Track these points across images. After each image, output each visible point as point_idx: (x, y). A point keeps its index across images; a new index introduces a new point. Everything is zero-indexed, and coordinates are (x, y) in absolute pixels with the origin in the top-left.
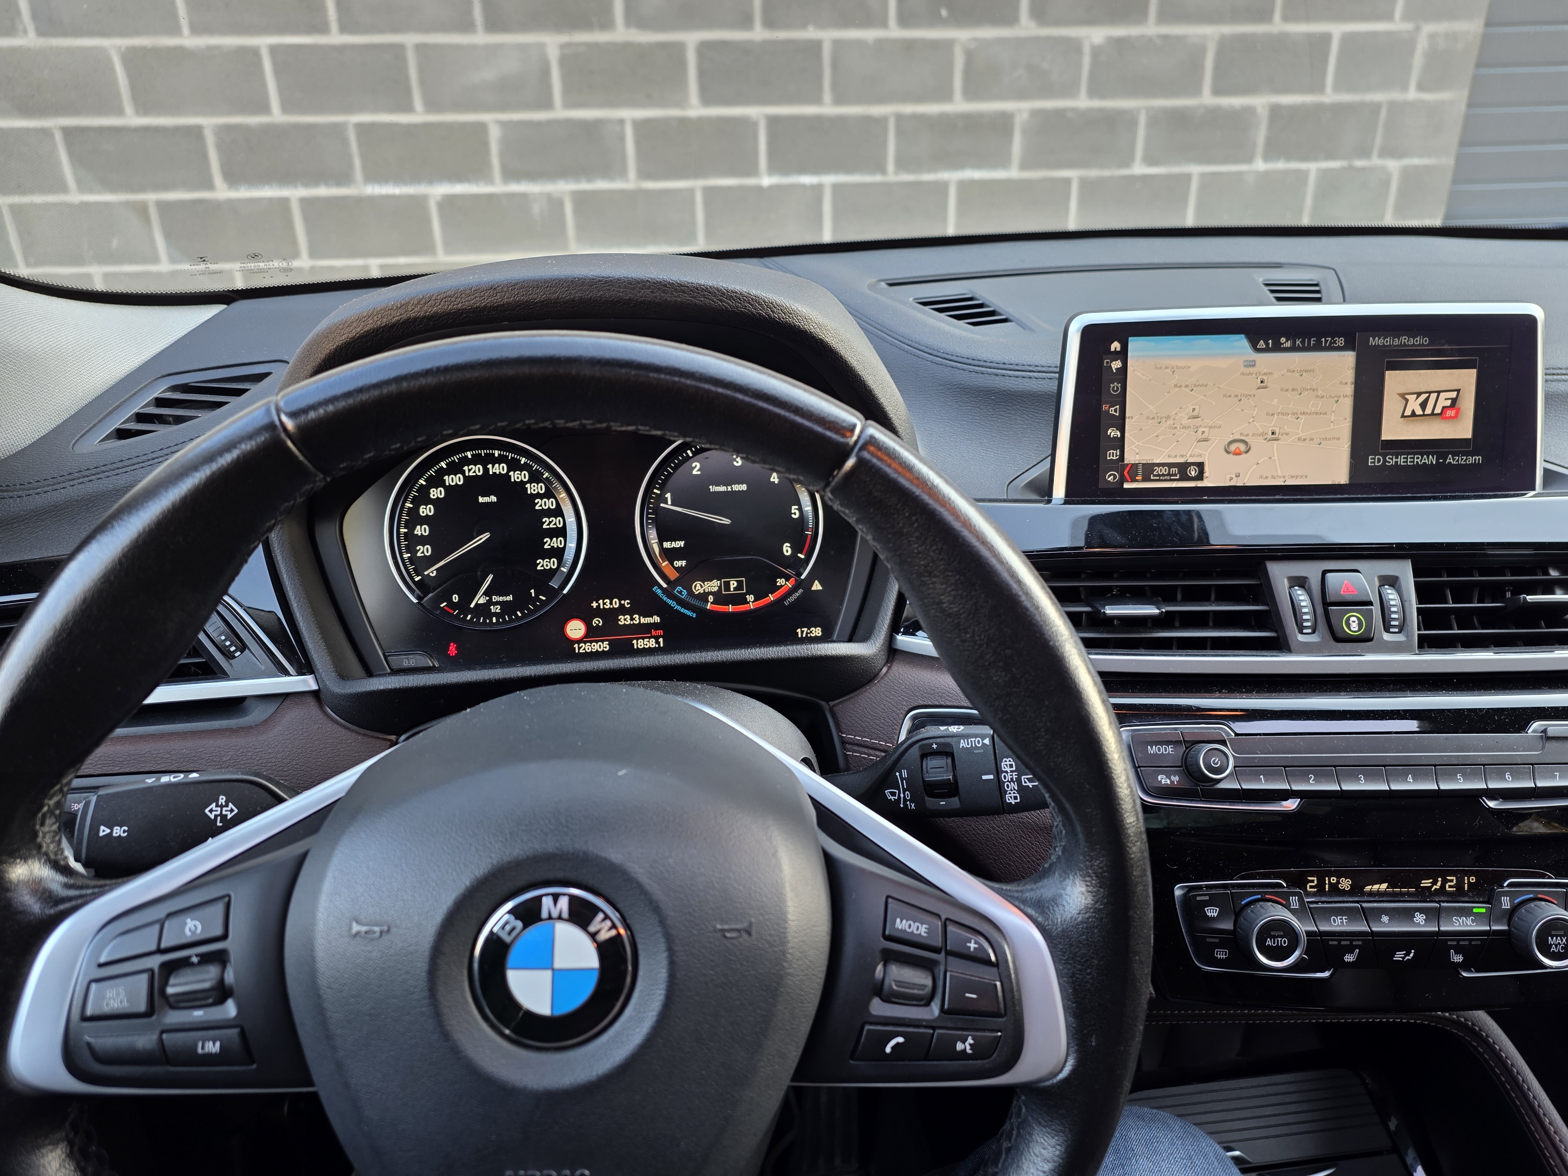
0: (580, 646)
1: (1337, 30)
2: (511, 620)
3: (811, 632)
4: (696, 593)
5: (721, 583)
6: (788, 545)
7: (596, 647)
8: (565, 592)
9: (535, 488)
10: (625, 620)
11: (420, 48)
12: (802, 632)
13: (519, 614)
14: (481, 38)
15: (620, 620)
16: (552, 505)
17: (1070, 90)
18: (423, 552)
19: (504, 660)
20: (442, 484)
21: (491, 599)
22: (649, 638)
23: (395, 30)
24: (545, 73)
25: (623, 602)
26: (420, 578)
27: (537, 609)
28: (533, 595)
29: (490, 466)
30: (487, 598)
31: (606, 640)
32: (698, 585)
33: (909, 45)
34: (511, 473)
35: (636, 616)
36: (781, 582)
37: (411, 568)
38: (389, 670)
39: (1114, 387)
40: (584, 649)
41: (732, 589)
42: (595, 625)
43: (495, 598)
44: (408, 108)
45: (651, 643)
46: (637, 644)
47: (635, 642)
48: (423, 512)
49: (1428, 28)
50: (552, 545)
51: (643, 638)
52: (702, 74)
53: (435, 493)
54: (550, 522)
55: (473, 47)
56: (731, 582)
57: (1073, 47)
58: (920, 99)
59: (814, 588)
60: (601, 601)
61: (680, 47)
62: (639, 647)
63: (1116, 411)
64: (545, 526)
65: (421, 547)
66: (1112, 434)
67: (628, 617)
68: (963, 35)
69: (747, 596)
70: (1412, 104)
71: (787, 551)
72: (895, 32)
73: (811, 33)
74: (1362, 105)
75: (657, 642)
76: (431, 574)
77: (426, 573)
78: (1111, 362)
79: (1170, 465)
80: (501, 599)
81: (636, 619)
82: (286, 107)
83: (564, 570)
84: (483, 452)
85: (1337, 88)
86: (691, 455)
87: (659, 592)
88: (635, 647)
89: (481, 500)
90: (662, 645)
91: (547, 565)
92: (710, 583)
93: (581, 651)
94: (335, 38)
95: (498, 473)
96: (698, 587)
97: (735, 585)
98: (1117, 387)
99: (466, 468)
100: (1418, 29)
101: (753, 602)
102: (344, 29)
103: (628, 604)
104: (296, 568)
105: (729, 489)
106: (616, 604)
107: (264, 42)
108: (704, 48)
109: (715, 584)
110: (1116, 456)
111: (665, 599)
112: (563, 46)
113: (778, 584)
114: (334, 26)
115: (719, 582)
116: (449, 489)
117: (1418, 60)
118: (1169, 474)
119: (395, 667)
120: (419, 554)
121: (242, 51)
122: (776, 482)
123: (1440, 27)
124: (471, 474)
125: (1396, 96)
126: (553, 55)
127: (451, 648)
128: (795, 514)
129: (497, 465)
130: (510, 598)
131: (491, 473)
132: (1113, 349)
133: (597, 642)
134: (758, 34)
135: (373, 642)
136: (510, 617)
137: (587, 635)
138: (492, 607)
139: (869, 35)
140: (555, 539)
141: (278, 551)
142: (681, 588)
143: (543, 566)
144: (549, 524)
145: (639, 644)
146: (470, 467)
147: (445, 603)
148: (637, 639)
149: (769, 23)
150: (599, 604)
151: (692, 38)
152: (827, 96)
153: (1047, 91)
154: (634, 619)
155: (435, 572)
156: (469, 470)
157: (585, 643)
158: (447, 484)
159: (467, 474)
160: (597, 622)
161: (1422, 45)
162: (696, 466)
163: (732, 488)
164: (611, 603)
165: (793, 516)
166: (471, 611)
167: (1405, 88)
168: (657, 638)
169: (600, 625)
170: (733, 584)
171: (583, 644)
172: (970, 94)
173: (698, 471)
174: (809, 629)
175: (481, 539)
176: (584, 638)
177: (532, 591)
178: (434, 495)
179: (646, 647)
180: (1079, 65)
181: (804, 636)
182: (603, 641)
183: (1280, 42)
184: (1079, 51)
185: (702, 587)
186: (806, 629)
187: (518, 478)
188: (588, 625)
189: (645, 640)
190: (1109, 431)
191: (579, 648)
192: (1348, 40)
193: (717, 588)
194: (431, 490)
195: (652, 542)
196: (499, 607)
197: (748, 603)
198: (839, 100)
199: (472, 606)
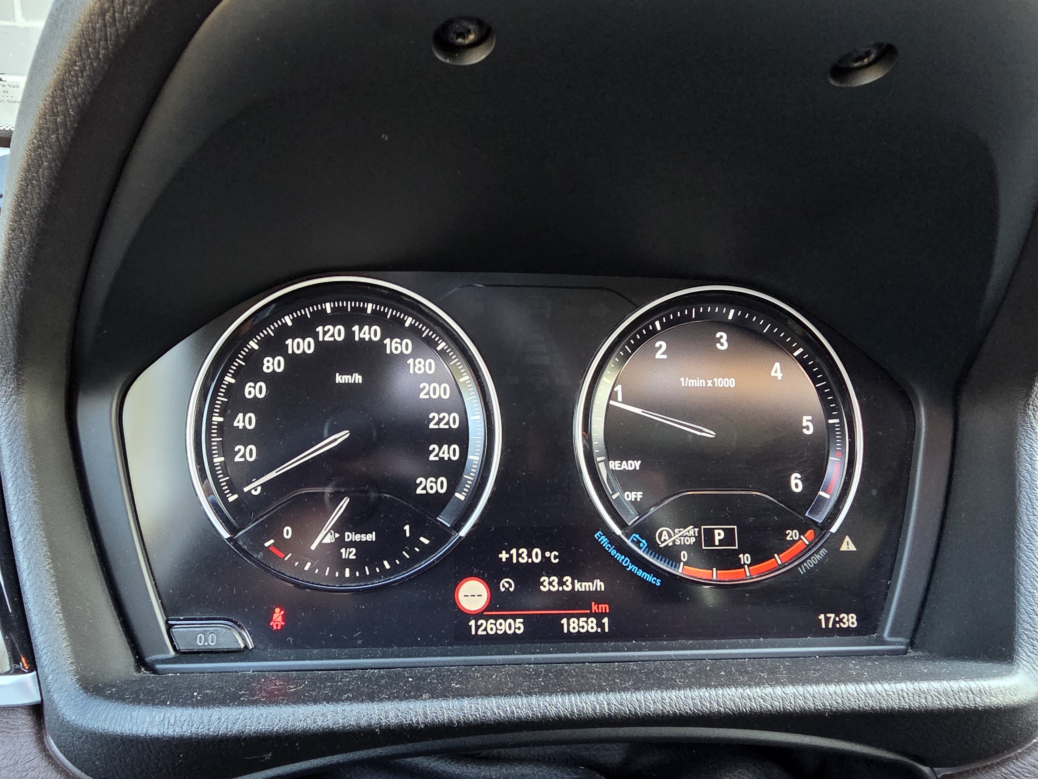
0: (479, 623)
2: (374, 575)
3: (841, 620)
4: (662, 545)
5: (699, 532)
6: (799, 476)
7: (503, 627)
8: (463, 532)
9: (421, 366)
10: (550, 583)
12: (827, 619)
13: (387, 565)
15: (542, 584)
16: (445, 394)
18: (244, 456)
19: (360, 642)
20: (282, 350)
21: (342, 536)
22: (588, 616)
25: (547, 554)
26: (236, 496)
27: (416, 559)
28: (408, 534)
29: (356, 328)
30: (337, 535)
31: (519, 616)
32: (665, 533)
34: (387, 341)
35: (568, 579)
36: (792, 534)
37: (223, 480)
38: (172, 653)
40: (485, 629)
41: (717, 543)
42: (503, 589)
43: (350, 536)
45: (591, 625)
46: (569, 625)
47: (564, 621)
48: (250, 393)
50: (441, 455)
51: (578, 616)
53: (270, 364)
54: (440, 420)
56: (716, 532)
59: (844, 548)
60: (514, 551)
62: (572, 630)
64: (432, 426)
65: (242, 447)
67: (555, 579)
69: (741, 556)
71: (797, 486)
75: (600, 624)
76: (253, 492)
77: (246, 489)
80: (357, 538)
81: (569, 583)
83: (460, 496)
84: (349, 306)
86: (659, 328)
87: (604, 540)
88: (565, 631)
89: (339, 379)
90: (607, 630)
91: (431, 488)
92: (684, 531)
93: (480, 632)
95: (367, 339)
96: (665, 536)
97: (722, 536)
99: (320, 329)
101: (749, 566)
103: (555, 557)
104: (32, 471)
105: (710, 384)
106: (537, 556)
109: (692, 533)
111: (613, 552)
113: (788, 538)
115: (697, 530)
116: (291, 359)
119: (182, 647)
120: (237, 459)
122: (780, 378)
124: (327, 338)
127: (275, 616)
128: (808, 428)
129: (366, 328)
130: (371, 537)
131: (357, 339)
133: (505, 618)
135: (151, 603)
136: (372, 570)
137: (490, 606)
138: (343, 550)
140: (445, 447)
141: (5, 440)
142: (637, 536)
143: (425, 488)
144: (438, 423)
145: (572, 625)
146: (326, 328)
147: (272, 541)
148: (569, 617)
150: (511, 556)
154: (564, 583)
155: (259, 489)
156: (325, 333)
157: (487, 618)
158: (290, 352)
159: (321, 339)
160: (507, 585)
162: (661, 346)
163: (713, 383)
164: (529, 556)
165: (805, 431)
166: (312, 556)
168: (599, 617)
169: (512, 589)
170: (719, 535)
171: (483, 621)
173: (663, 354)
174: (837, 615)
175: (336, 440)
176: (485, 610)
177: (407, 528)
178: (268, 368)
179: (582, 631)
181: (830, 626)
182: (514, 618)
185: (670, 537)
186: (832, 616)
187: (396, 349)
188: (493, 587)
189: (582, 619)
191: (477, 627)
193: (693, 540)
194: (265, 360)
195: (599, 459)
196: (354, 550)
197: (742, 566)
199: (313, 547)
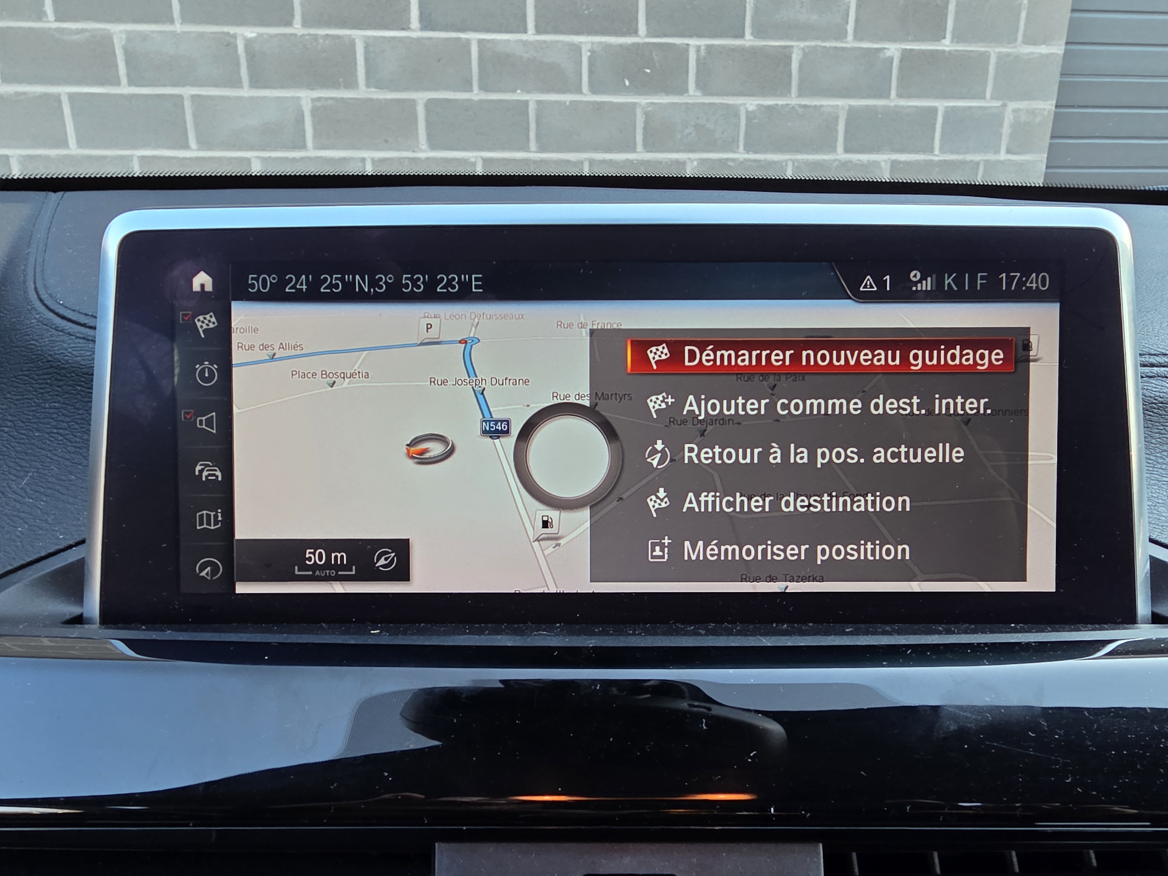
1: (941, 105)
11: (194, 98)
14: (246, 92)
17: (730, 145)
23: (175, 85)
24: (300, 120)
33: (599, 107)
39: (204, 369)
44: (186, 146)
49: (1012, 105)
52: (429, 125)
55: (240, 98)
57: (732, 112)
58: (609, 150)
61: (413, 103)
63: (209, 423)
66: (205, 473)
68: (643, 100)
70: (1002, 162)
72: (588, 97)
73: (519, 96)
74: (964, 163)
78: (195, 316)
79: (331, 545)
82: (80, 144)
85: (942, 150)
94: (125, 89)
98: (211, 371)
100: (1004, 106)
102: (132, 82)
107: (64, 90)
108: (430, 104)
110: (216, 522)
112: (313, 100)
114: (124, 80)
117: (1006, 130)
118: (328, 565)
121: (46, 97)
123: (1023, 105)
125: (991, 157)
126: (307, 108)
132: (196, 287)
134: (476, 95)
139: (567, 98)
149: (484, 88)
151: (421, 97)
152: (533, 144)
153: (711, 147)
161: (1008, 118)
167: (997, 152)
172: (649, 146)
180: (737, 126)
183: (895, 114)
184: (737, 116)
190: (198, 468)
192: (949, 112)
198: (542, 149)
